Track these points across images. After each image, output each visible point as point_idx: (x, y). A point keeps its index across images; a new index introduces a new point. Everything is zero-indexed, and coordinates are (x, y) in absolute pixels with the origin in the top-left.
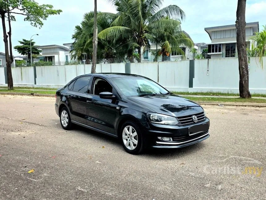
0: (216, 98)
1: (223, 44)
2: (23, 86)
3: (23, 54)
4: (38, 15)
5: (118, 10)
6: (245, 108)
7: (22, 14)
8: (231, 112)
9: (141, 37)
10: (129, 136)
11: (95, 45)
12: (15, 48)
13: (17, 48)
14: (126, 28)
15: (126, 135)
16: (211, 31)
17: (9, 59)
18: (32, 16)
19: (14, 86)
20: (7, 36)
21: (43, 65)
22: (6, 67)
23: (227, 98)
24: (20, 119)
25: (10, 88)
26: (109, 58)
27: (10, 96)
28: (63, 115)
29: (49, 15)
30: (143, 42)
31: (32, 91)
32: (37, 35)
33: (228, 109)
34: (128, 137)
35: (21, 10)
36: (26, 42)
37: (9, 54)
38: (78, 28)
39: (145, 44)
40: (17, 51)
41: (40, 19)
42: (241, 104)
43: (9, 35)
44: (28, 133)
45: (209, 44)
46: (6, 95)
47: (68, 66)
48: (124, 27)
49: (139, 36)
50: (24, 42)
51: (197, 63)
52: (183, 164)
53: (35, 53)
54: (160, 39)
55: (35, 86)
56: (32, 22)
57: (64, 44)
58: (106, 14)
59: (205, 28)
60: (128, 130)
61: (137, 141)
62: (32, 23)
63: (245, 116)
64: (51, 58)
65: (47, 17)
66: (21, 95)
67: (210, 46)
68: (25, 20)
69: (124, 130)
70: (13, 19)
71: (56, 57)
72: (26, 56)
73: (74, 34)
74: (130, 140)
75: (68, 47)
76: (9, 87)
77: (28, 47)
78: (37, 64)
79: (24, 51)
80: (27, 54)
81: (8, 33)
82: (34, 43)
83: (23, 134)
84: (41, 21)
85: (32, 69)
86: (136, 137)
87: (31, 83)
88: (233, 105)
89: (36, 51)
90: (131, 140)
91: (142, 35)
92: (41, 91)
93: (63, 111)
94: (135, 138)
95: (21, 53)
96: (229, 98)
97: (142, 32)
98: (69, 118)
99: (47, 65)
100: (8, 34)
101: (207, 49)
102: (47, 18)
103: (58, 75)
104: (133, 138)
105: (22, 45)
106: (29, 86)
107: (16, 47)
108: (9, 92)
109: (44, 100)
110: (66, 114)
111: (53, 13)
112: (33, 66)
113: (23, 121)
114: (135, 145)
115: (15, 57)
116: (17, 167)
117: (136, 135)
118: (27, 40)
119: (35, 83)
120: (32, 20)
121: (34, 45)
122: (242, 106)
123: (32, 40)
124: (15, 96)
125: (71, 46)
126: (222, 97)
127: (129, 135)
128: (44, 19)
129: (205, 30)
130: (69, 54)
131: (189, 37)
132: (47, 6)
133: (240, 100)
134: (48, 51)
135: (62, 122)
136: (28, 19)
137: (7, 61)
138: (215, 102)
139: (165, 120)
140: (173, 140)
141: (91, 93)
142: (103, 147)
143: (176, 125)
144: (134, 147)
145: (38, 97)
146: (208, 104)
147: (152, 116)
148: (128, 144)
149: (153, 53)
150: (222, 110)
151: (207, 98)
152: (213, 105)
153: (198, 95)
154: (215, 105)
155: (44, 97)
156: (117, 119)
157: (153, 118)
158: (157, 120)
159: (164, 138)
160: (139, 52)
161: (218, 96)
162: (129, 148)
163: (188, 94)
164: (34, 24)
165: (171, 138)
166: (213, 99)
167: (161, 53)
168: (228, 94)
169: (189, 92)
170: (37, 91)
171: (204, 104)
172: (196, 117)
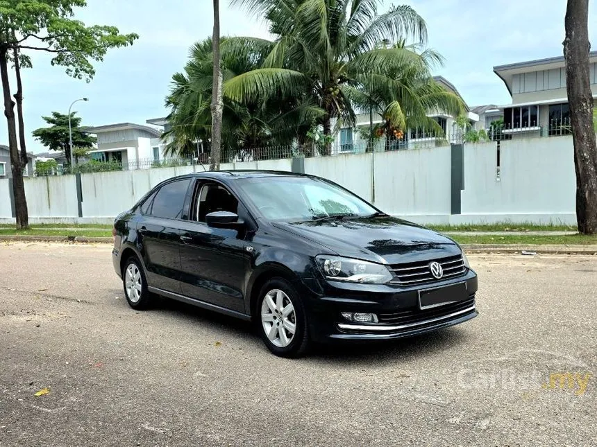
0: (517, 236)
1: (541, 106)
2: (53, 222)
3: (54, 147)
4: (82, 51)
5: (276, 30)
6: (590, 257)
7: (46, 49)
8: (553, 267)
9: (330, 92)
10: (276, 314)
11: (216, 116)
12: (36, 134)
13: (41, 133)
14: (293, 72)
15: (270, 312)
16: (510, 75)
17: (19, 159)
18: (69, 53)
19: (30, 222)
20: (13, 104)
21: (97, 171)
22: (12, 177)
23: (545, 237)
24: (36, 289)
25: (22, 226)
26: (253, 147)
27: (20, 244)
28: (131, 275)
29: (108, 49)
30: (335, 104)
31: (73, 232)
32: (85, 99)
33: (546, 261)
34: (275, 318)
35: (43, 40)
36: (59, 120)
37: (19, 148)
38: (178, 78)
39: (340, 110)
40: (40, 141)
41: (89, 59)
42: (580, 248)
43: (17, 101)
44: (48, 317)
45: (506, 107)
46: (11, 243)
47: (157, 170)
48: (287, 70)
49: (325, 92)
50: (55, 119)
51: (469, 151)
52: (403, 376)
53: (81, 144)
54: (378, 97)
55: (80, 221)
56: (71, 67)
57: (148, 121)
58: (242, 41)
59: (494, 68)
60: (275, 300)
61: (294, 326)
62: (69, 70)
63: (587, 276)
64: (119, 156)
65: (102, 52)
66: (45, 241)
67: (507, 111)
68: (53, 64)
69: (264, 303)
70: (26, 63)
71: (131, 152)
72: (61, 152)
73: (169, 94)
74: (278, 324)
75: (159, 128)
76: (20, 223)
77: (64, 130)
78: (83, 169)
79: (55, 139)
80: (62, 149)
81: (15, 96)
82: (78, 120)
83: (36, 319)
84: (89, 66)
85: (71, 180)
86: (292, 317)
87: (70, 215)
88: (560, 253)
89: (83, 139)
90: (281, 323)
91: (331, 89)
92: (92, 232)
93: (130, 266)
94: (290, 318)
95: (49, 147)
96: (551, 236)
97: (332, 81)
98: (143, 281)
99: (106, 169)
100: (14, 99)
101: (503, 119)
102: (104, 57)
103: (133, 193)
104: (285, 319)
105: (51, 125)
106: (66, 222)
107: (38, 131)
108: (17, 235)
109: (97, 250)
110: (136, 271)
111: (117, 42)
112: (74, 173)
113: (43, 294)
114: (289, 335)
115: (36, 157)
116: (11, 386)
117: (292, 312)
118: (61, 114)
119: (80, 214)
120: (71, 64)
121: (79, 126)
122: (583, 253)
123: (74, 113)
124: (32, 243)
125: (165, 126)
126: (534, 233)
127: (276, 311)
128: (97, 59)
129: (495, 72)
130: (160, 145)
131: (454, 89)
132: (106, 28)
133: (578, 239)
134: (113, 139)
135: (129, 291)
136: (59, 61)
137: (12, 162)
138: (515, 245)
139: (359, 272)
140: (380, 321)
141: (191, 219)
142: (218, 343)
143: (387, 284)
144: (287, 341)
145: (85, 245)
146: (494, 252)
147: (327, 262)
148: (274, 334)
149: (363, 135)
150: (527, 264)
151: (494, 236)
152: (509, 252)
153: (474, 231)
154: (512, 252)
155: (98, 245)
156: (248, 276)
157: (331, 268)
158: (341, 274)
159: (357, 316)
160: (327, 131)
161: (524, 230)
162: (276, 342)
163: (448, 228)
164: (73, 73)
165: (375, 316)
166: (508, 238)
167: (382, 132)
168: (551, 228)
169: (452, 225)
170: (83, 232)
171: (485, 251)
172: (438, 265)
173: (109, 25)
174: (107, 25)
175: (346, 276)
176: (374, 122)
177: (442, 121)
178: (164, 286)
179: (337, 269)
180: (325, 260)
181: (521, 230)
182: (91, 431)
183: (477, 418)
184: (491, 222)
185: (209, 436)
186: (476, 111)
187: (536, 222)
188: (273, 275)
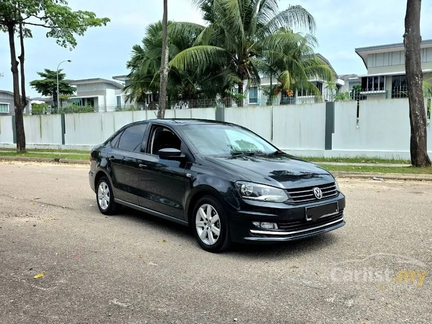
0: (370, 167)
1: (387, 76)
2: (42, 147)
3: (45, 93)
4: (69, 27)
5: (207, 18)
6: (420, 183)
7: (43, 25)
8: (393, 189)
9: (244, 63)
10: (206, 222)
11: (163, 76)
12: (32, 84)
13: (36, 83)
14: (218, 48)
15: (202, 220)
16: (366, 54)
17: (20, 102)
18: (59, 29)
19: (27, 147)
20: (17, 63)
21: (76, 112)
22: (15, 115)
23: (389, 167)
24: (32, 197)
25: (21, 150)
26: (189, 99)
27: (19, 163)
28: (102, 190)
29: (89, 27)
30: (246, 71)
31: (57, 155)
32: (69, 61)
33: (390, 185)
34: (205, 224)
35: (41, 19)
36: (50, 74)
37: (21, 94)
38: (137, 49)
39: (250, 75)
40: (35, 89)
41: (74, 34)
42: (413, 176)
43: (21, 61)
44: (43, 219)
45: (363, 76)
46: (12, 162)
47: (120, 113)
48: (214, 47)
49: (240, 62)
50: (47, 74)
51: (338, 106)
52: (294, 267)
53: (66, 92)
54: (276, 67)
55: (63, 147)
56: (60, 39)
57: (114, 78)
58: (183, 25)
59: (356, 49)
60: (205, 211)
61: (219, 230)
62: (58, 41)
63: (417, 197)
64: (92, 101)
65: (83, 30)
66: (38, 161)
67: (364, 79)
68: (47, 36)
69: (198, 213)
70: (29, 34)
71: (101, 98)
72: (50, 97)
73: (130, 59)
74: (208, 228)
75: (121, 83)
76: (19, 148)
77: (53, 82)
78: (67, 111)
79: (47, 88)
80: (51, 95)
81: (19, 57)
82: (62, 75)
83: (32, 220)
84: (73, 39)
85: (57, 118)
86: (218, 223)
87: (56, 143)
88: (399, 179)
89: (67, 89)
90: (209, 228)
91: (244, 60)
92: (72, 155)
93: (101, 184)
94: (216, 224)
95: (41, 93)
96: (393, 167)
97: (245, 55)
98: (111, 194)
99: (84, 111)
100: (18, 60)
101: (361, 85)
102: (85, 33)
103: (102, 129)
104: (213, 225)
105: (44, 78)
106: (53, 148)
107: (33, 82)
108: (17, 156)
109: (76, 169)
110: (106, 187)
111: (95, 23)
112: (59, 113)
113: (37, 201)
114: (215, 237)
115: (31, 100)
116: (17, 270)
117: (218, 220)
118: (51, 70)
119: (63, 143)
120: (60, 36)
121: (63, 80)
122: (415, 180)
123: (61, 70)
124: (28, 163)
125: (126, 81)
126: (382, 165)
127: (207, 219)
128: (80, 34)
129: (356, 52)
130: (122, 95)
131: (328, 63)
132: (86, 13)
133: (411, 170)
134: (87, 89)
135: (100, 201)
136: (52, 34)
137: (16, 104)
138: (368, 173)
139: (266, 193)
140: (279, 228)
141: (147, 152)
142: (164, 241)
143: (284, 203)
144: (214, 241)
145: (67, 165)
146: (355, 177)
147: (243, 186)
148: (205, 235)
149: (265, 92)
150: (378, 187)
151: (354, 166)
152: (365, 178)
153: (340, 162)
154: (367, 178)
155: (77, 165)
156: (187, 194)
157: (246, 190)
158: (253, 195)
159: (263, 224)
160: (240, 89)
161: (375, 163)
162: (206, 242)
163: (323, 160)
164: (61, 43)
165: (276, 225)
166: (364, 168)
167: (279, 91)
168: (393, 161)
169: (325, 157)
170: (66, 156)
171: (348, 177)
172: (319, 190)
173: (89, 11)
174: (88, 11)
175: (256, 196)
176: (273, 84)
177: (319, 85)
178: (125, 199)
179: (250, 191)
180: (242, 185)
181: (372, 162)
182: (75, 304)
183: (345, 299)
184: (352, 156)
185: (160, 309)
186: (343, 78)
187: (383, 157)
188: (205, 194)
